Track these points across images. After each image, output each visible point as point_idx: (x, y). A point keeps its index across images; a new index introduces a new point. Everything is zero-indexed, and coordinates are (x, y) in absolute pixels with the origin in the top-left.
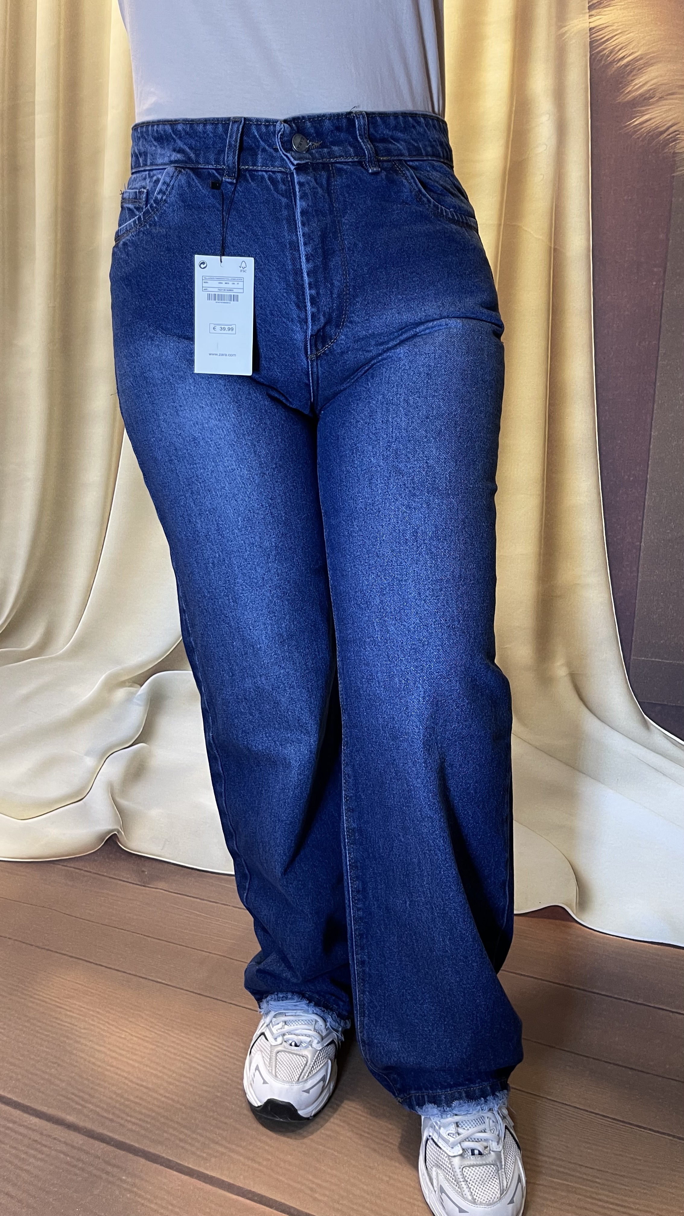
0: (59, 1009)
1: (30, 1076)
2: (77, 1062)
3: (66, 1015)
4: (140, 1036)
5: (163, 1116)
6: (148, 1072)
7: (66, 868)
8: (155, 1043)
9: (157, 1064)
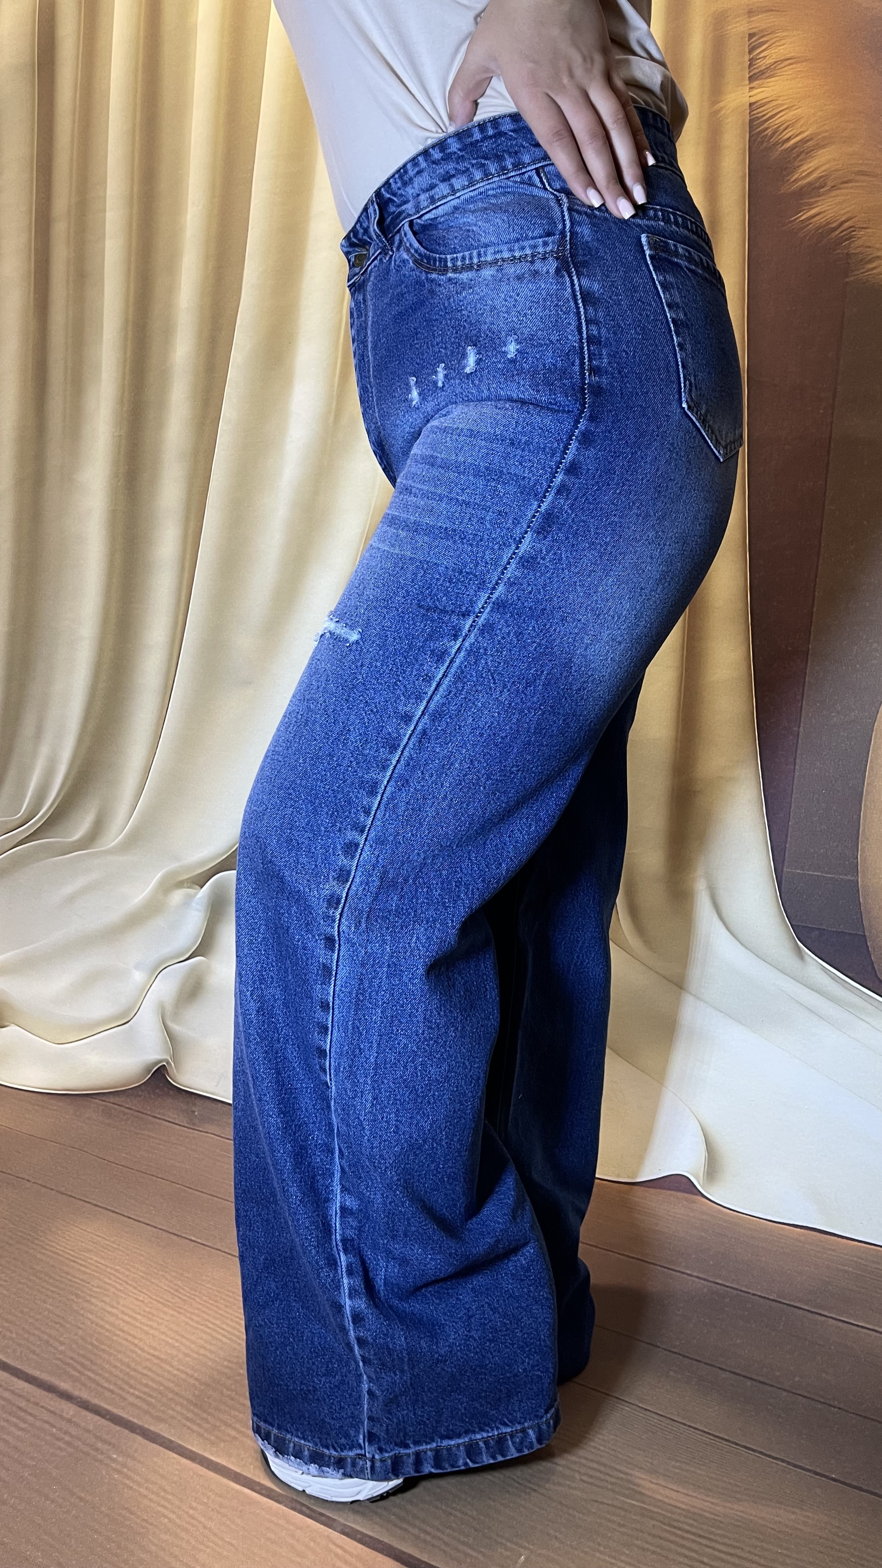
0: (72, 1263)
1: (26, 1336)
2: (83, 1323)
3: (79, 1270)
4: (161, 1300)
5: (172, 1391)
6: (164, 1340)
7: (104, 1103)
8: (177, 1309)
9: (177, 1332)
